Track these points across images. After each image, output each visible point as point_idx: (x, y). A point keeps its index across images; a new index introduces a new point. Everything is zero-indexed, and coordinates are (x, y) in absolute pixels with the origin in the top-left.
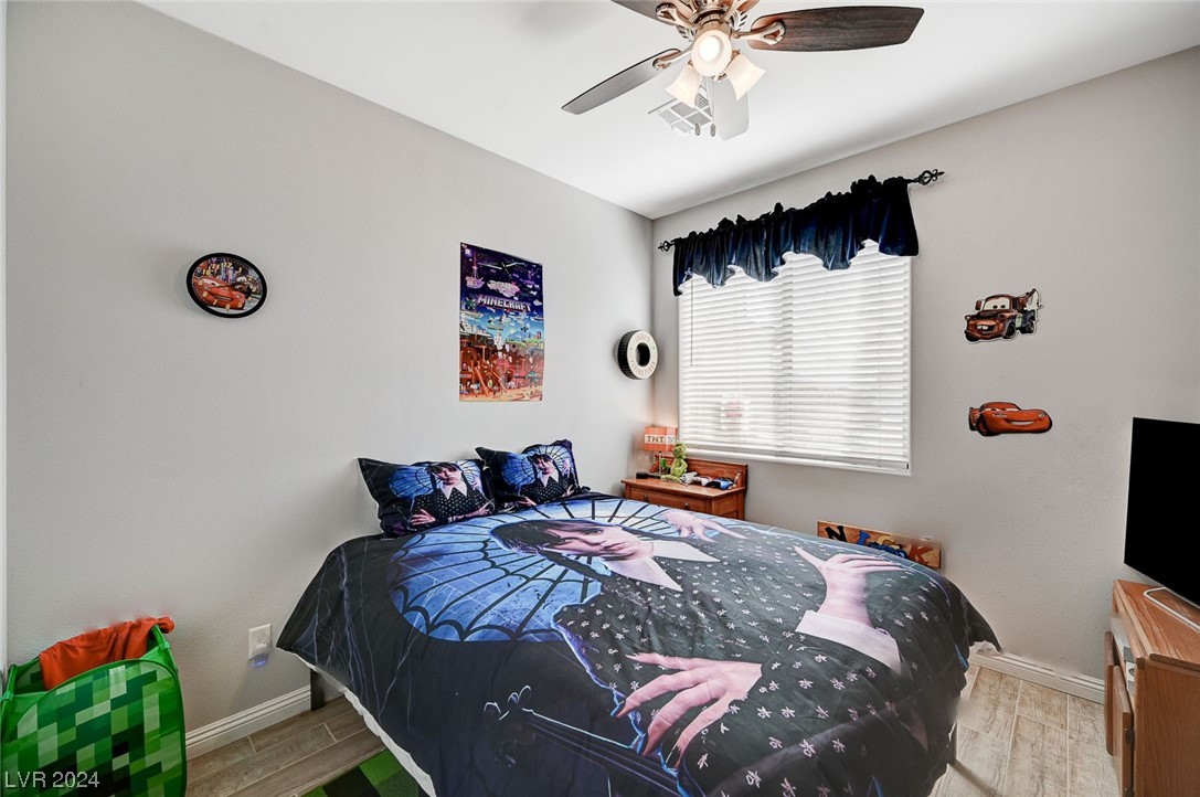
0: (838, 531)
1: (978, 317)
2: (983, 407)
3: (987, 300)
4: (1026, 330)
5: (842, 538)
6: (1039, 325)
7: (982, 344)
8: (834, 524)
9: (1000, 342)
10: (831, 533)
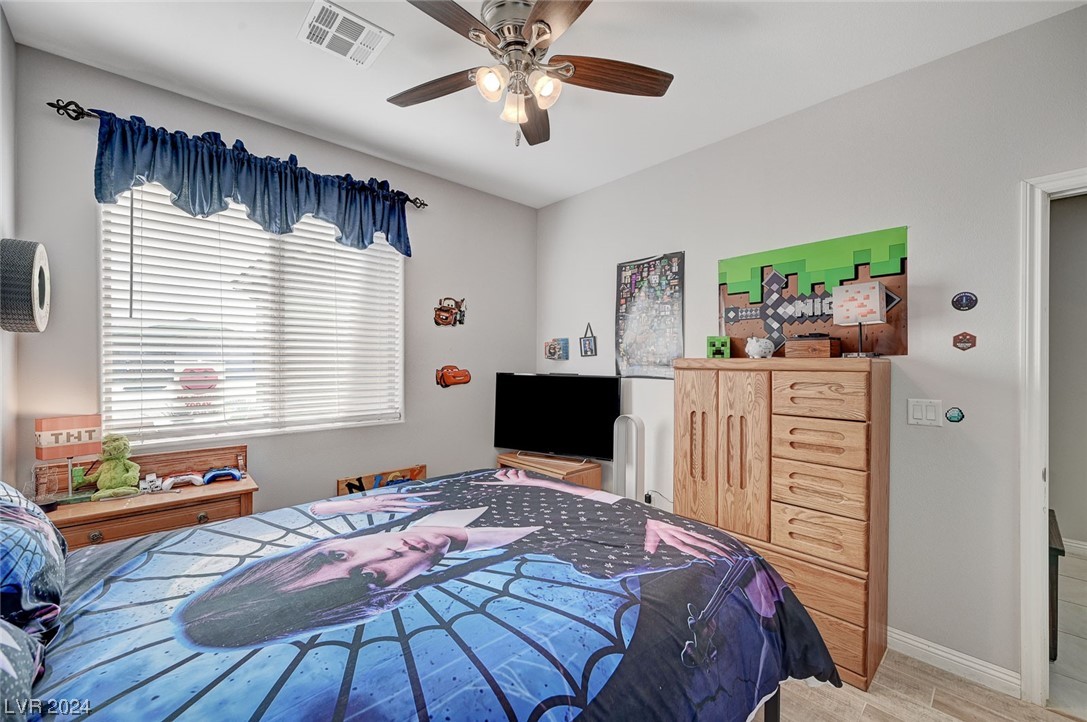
0: (357, 483)
1: (440, 310)
2: (443, 369)
3: (445, 299)
4: (461, 322)
5: (361, 488)
6: (466, 320)
7: (442, 327)
8: (352, 477)
9: (450, 327)
10: (351, 488)
